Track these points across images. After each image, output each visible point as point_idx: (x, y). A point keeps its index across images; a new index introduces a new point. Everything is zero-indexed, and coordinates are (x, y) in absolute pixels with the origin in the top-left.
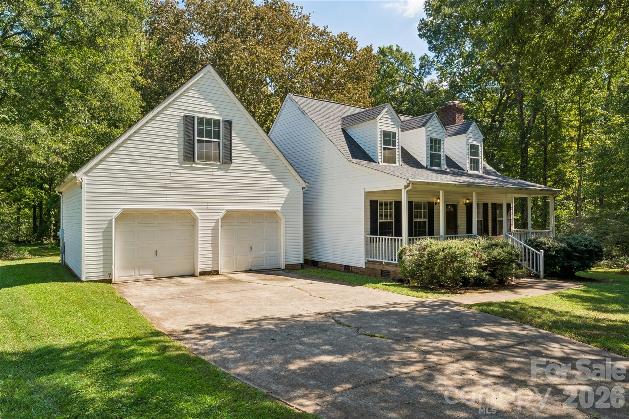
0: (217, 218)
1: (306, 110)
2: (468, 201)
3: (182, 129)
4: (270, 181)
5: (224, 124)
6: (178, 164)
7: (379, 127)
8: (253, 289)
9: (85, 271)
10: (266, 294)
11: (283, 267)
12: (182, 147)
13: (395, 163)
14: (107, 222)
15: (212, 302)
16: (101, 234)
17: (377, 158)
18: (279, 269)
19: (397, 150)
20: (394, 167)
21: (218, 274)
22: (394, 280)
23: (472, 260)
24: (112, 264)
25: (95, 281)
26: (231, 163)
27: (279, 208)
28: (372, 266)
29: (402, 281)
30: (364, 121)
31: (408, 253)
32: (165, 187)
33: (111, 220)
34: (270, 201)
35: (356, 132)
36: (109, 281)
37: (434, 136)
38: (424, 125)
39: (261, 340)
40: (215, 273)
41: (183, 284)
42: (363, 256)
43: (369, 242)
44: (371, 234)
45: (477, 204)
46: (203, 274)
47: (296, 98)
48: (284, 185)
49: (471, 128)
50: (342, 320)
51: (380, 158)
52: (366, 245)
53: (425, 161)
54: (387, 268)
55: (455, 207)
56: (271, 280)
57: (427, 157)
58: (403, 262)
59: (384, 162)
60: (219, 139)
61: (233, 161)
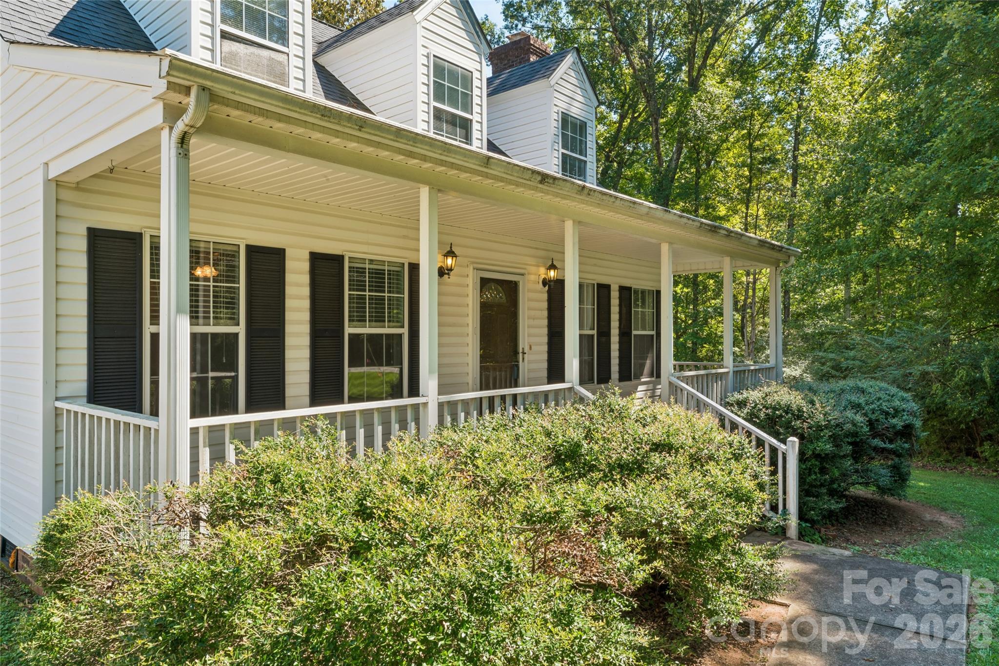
2: (552, 274)
19: (295, 62)
45: (581, 286)
49: (565, 67)
55: (511, 289)
57: (421, 121)
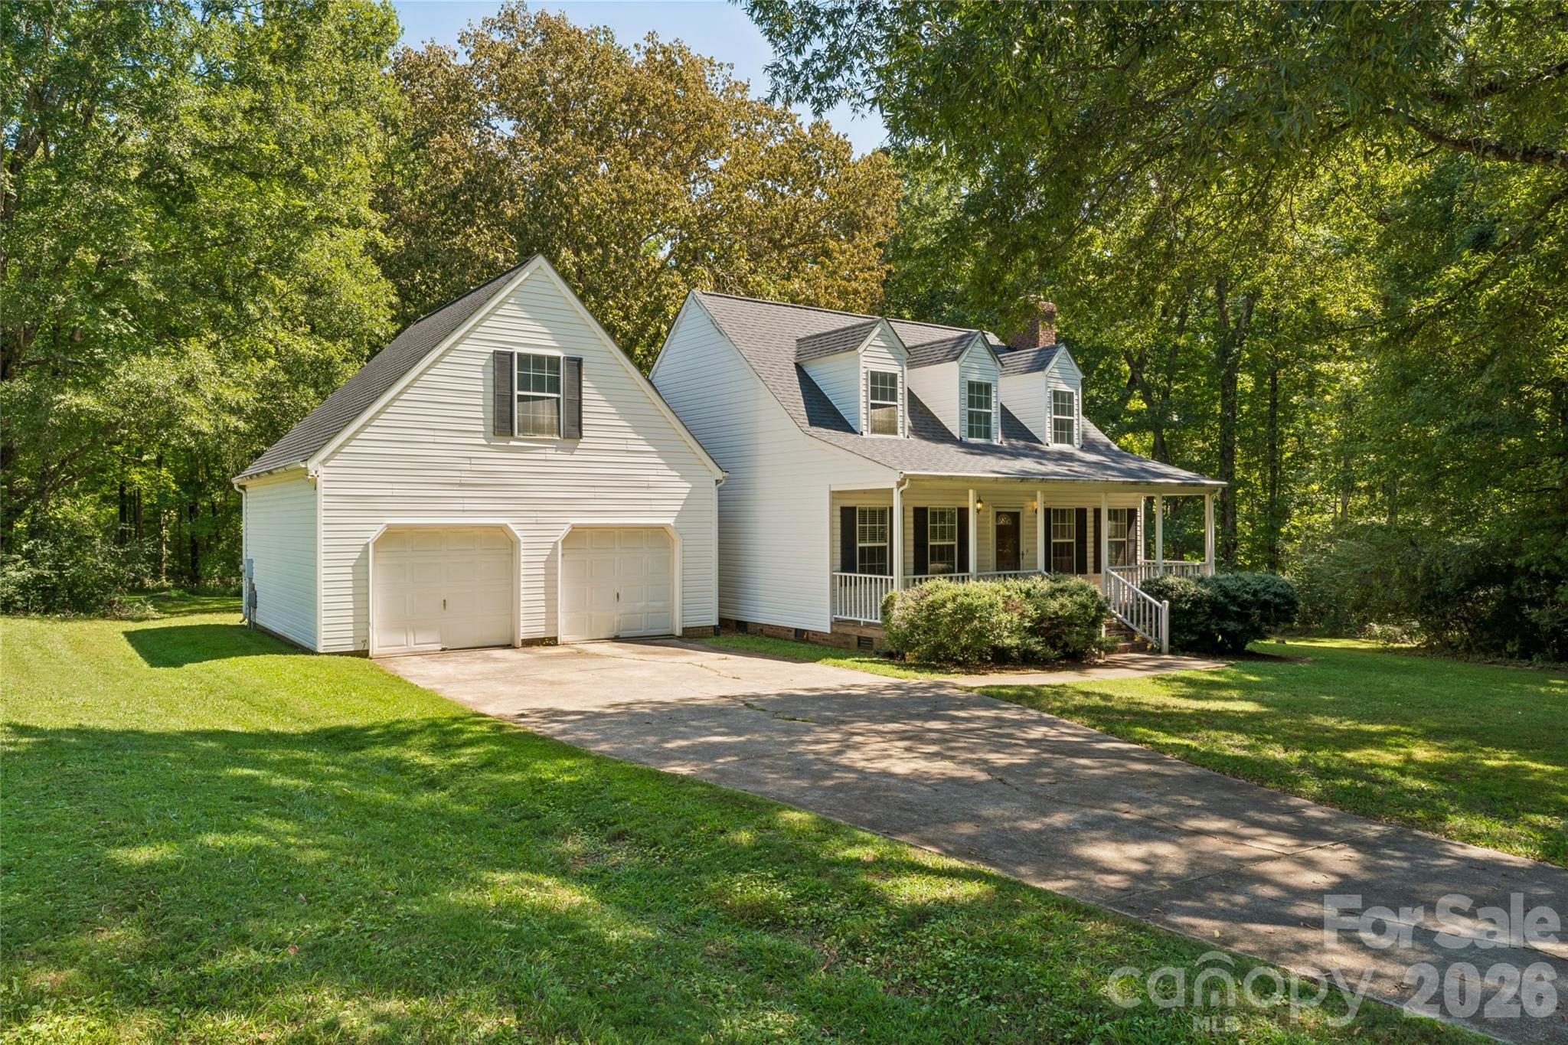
0: (554, 539)
1: (725, 326)
3: (491, 376)
4: (653, 469)
5: (569, 365)
6: (484, 442)
7: (863, 364)
8: (622, 666)
9: (324, 635)
10: (645, 673)
11: (678, 632)
12: (491, 409)
13: (895, 433)
14: (360, 548)
15: (552, 683)
16: (350, 570)
17: (858, 424)
18: (671, 636)
19: (900, 408)
20: (890, 442)
21: (556, 644)
22: (877, 654)
23: (1005, 617)
24: (368, 623)
25: (341, 654)
26: (581, 437)
27: (670, 521)
28: (841, 630)
29: (892, 656)
30: (836, 352)
31: (898, 604)
32: (461, 485)
33: (367, 545)
34: (654, 508)
35: (823, 372)
36: (364, 654)
37: (975, 377)
38: (956, 359)
39: (631, 723)
40: (552, 641)
41: (496, 660)
42: (828, 610)
43: (838, 586)
44: (843, 570)
46: (529, 643)
47: (707, 301)
48: (681, 476)
49: (1055, 360)
50: (756, 704)
51: (864, 425)
52: (833, 590)
53: (957, 427)
54: (868, 633)
56: (655, 653)
57: (961, 420)
58: (888, 621)
59: (874, 431)
60: (558, 392)
61: (584, 433)
